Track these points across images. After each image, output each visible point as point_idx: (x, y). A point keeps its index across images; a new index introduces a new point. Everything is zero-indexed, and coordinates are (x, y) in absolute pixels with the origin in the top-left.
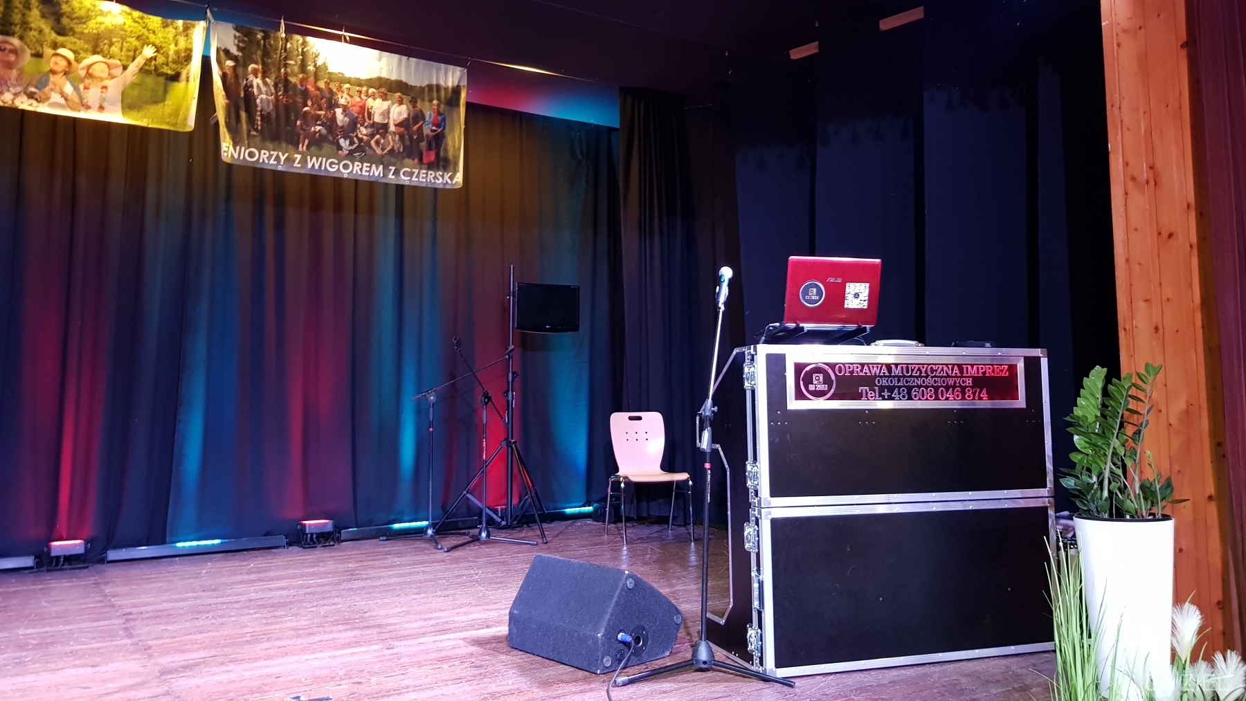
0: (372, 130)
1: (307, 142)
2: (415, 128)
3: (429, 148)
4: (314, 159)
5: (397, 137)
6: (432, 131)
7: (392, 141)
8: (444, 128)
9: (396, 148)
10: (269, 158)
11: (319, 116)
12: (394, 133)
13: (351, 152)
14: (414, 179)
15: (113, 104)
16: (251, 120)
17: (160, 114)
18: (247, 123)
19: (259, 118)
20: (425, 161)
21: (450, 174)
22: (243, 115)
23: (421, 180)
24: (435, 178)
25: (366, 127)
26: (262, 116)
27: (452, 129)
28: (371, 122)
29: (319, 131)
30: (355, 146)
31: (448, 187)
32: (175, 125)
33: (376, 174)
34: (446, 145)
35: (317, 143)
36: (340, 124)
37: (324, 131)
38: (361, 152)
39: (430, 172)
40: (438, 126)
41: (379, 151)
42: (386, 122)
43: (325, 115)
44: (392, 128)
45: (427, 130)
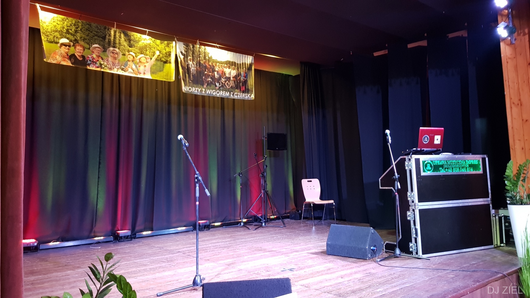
0: (226, 79)
1: (206, 84)
2: (238, 78)
3: (243, 86)
4: (209, 90)
5: (233, 81)
6: (244, 79)
7: (232, 83)
8: (247, 78)
9: (233, 86)
10: (195, 90)
11: (210, 75)
12: (232, 80)
13: (220, 87)
14: (239, 96)
15: (148, 72)
16: (189, 77)
17: (162, 75)
18: (188, 78)
19: (192, 76)
20: (242, 90)
21: (250, 94)
22: (187, 75)
23: (241, 97)
24: (245, 96)
25: (224, 79)
26: (193, 75)
27: (250, 79)
28: (225, 77)
29: (210, 80)
30: (221, 85)
31: (249, 99)
32: (167, 79)
33: (227, 95)
34: (248, 84)
35: (209, 84)
36: (216, 77)
37: (211, 80)
38: (223, 87)
39: (243, 94)
40: (245, 77)
41: (228, 87)
42: (230, 76)
43: (211, 75)
44: (232, 79)
45: (242, 79)
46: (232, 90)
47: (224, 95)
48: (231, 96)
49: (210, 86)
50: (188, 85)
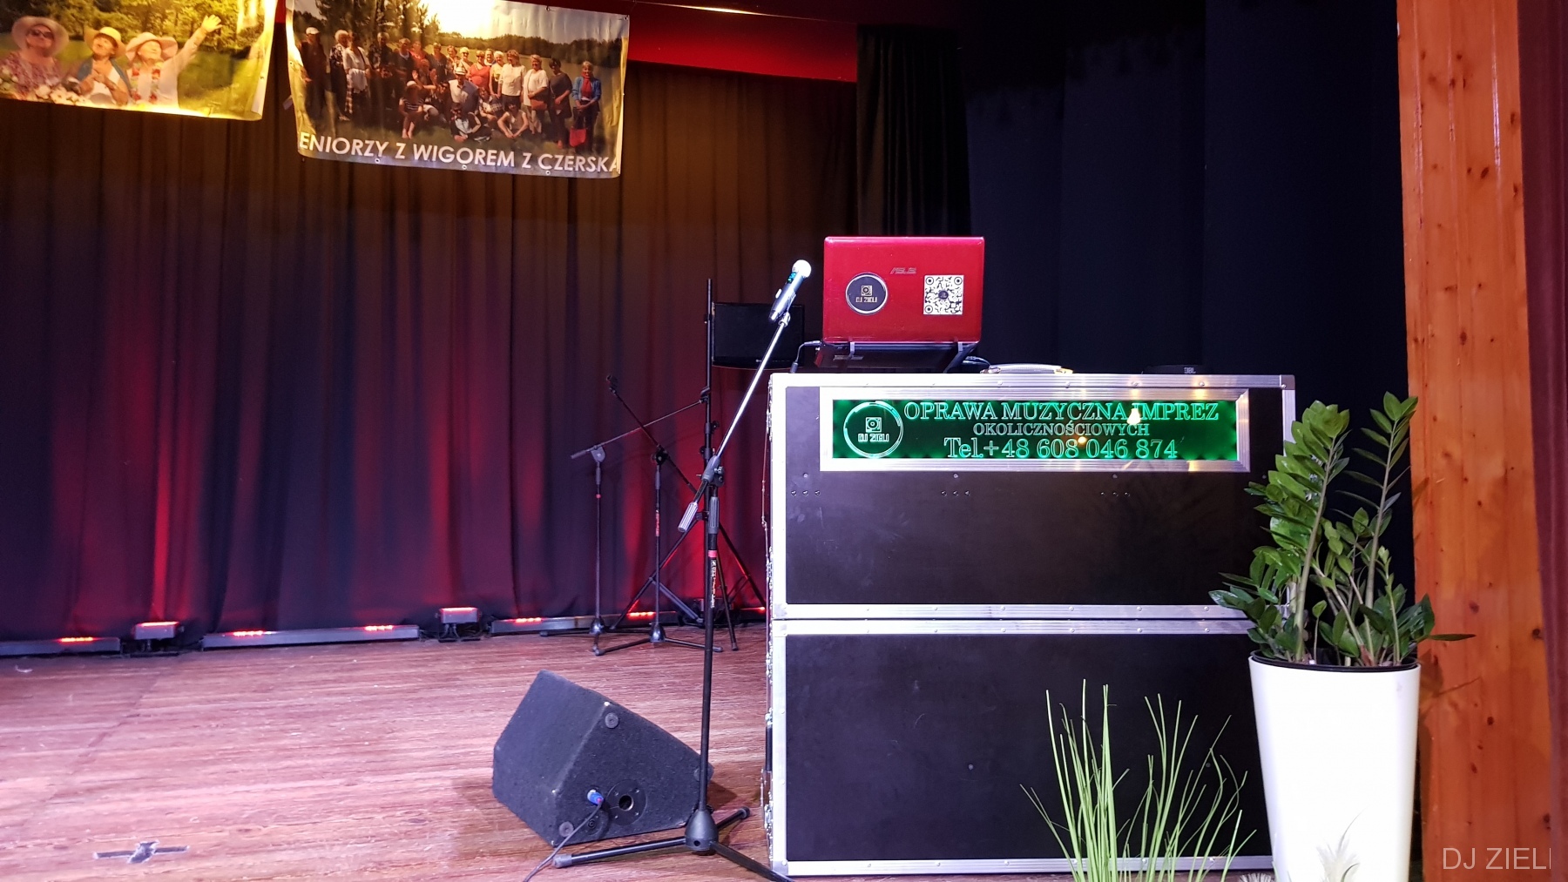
0: (499, 105)
1: (412, 126)
2: (558, 100)
3: (579, 126)
4: (423, 147)
6: (582, 102)
8: (599, 97)
9: (532, 129)
10: (363, 150)
11: (428, 91)
12: (529, 108)
13: (471, 136)
14: (557, 167)
15: (167, 91)
16: (340, 101)
17: (225, 99)
18: (334, 106)
19: (350, 99)
20: (572, 142)
21: (606, 159)
22: (330, 95)
23: (566, 168)
24: (587, 165)
25: (491, 103)
26: (353, 96)
28: (498, 95)
29: (429, 111)
30: (477, 128)
31: (603, 176)
32: (241, 113)
33: (506, 163)
35: (425, 127)
36: (455, 100)
37: (435, 111)
38: (486, 135)
40: (591, 95)
41: (508, 134)
42: (518, 94)
43: (435, 91)
44: (526, 102)
45: (574, 102)
46: (527, 143)
47: (494, 164)
48: (525, 165)
49: (430, 132)
50: (334, 130)
